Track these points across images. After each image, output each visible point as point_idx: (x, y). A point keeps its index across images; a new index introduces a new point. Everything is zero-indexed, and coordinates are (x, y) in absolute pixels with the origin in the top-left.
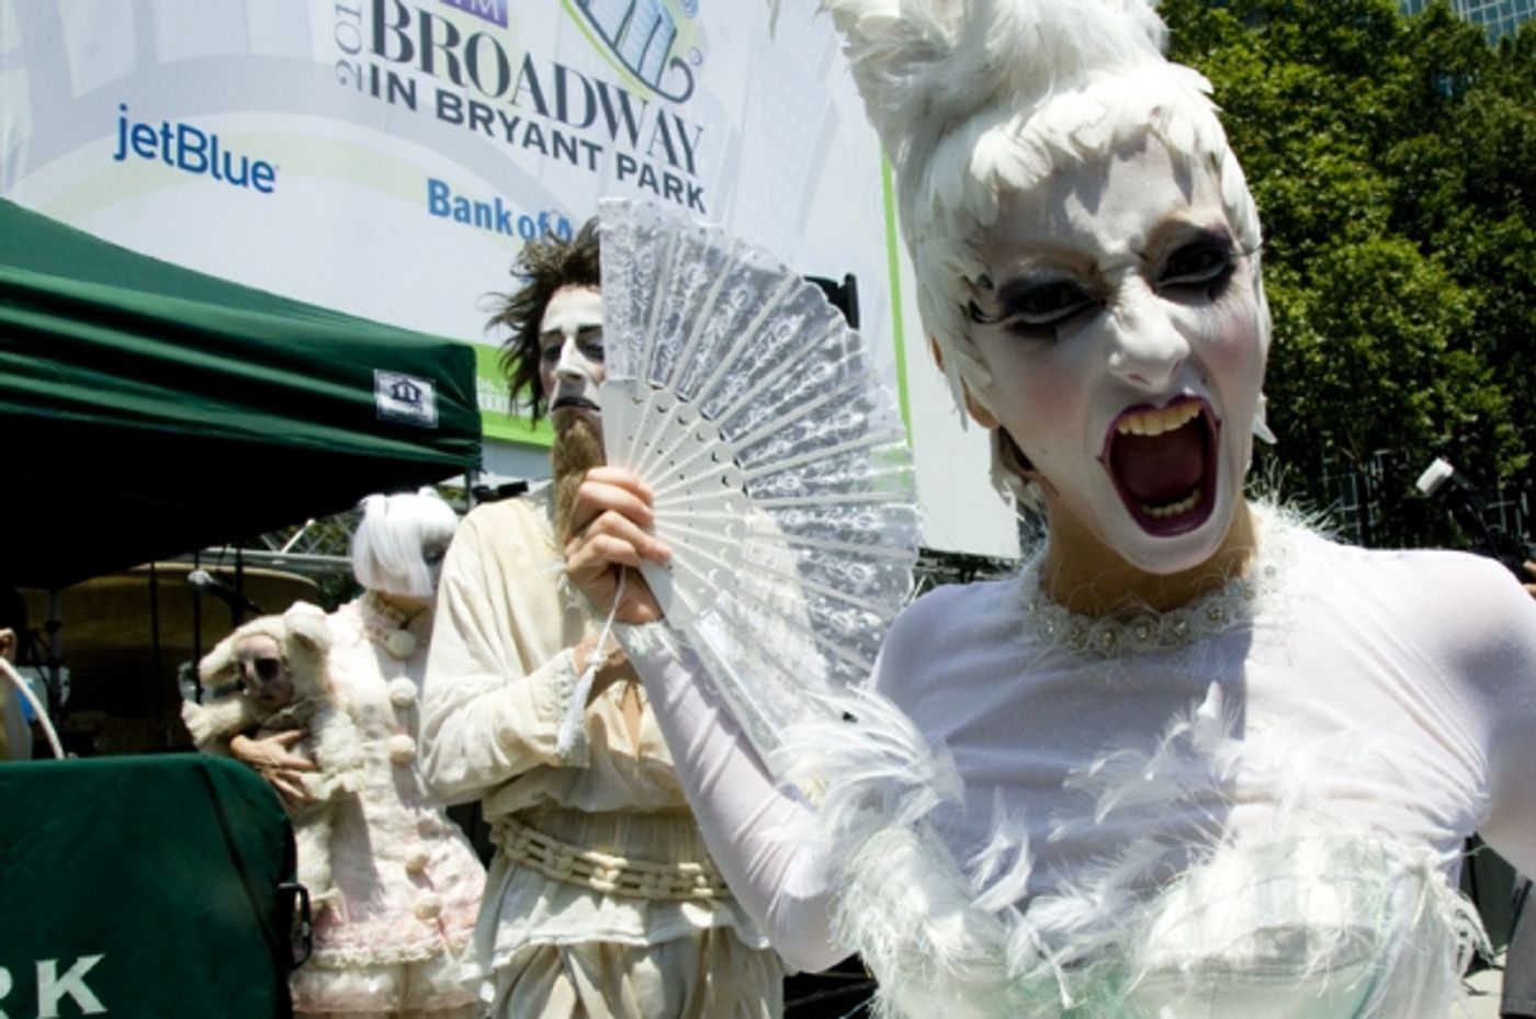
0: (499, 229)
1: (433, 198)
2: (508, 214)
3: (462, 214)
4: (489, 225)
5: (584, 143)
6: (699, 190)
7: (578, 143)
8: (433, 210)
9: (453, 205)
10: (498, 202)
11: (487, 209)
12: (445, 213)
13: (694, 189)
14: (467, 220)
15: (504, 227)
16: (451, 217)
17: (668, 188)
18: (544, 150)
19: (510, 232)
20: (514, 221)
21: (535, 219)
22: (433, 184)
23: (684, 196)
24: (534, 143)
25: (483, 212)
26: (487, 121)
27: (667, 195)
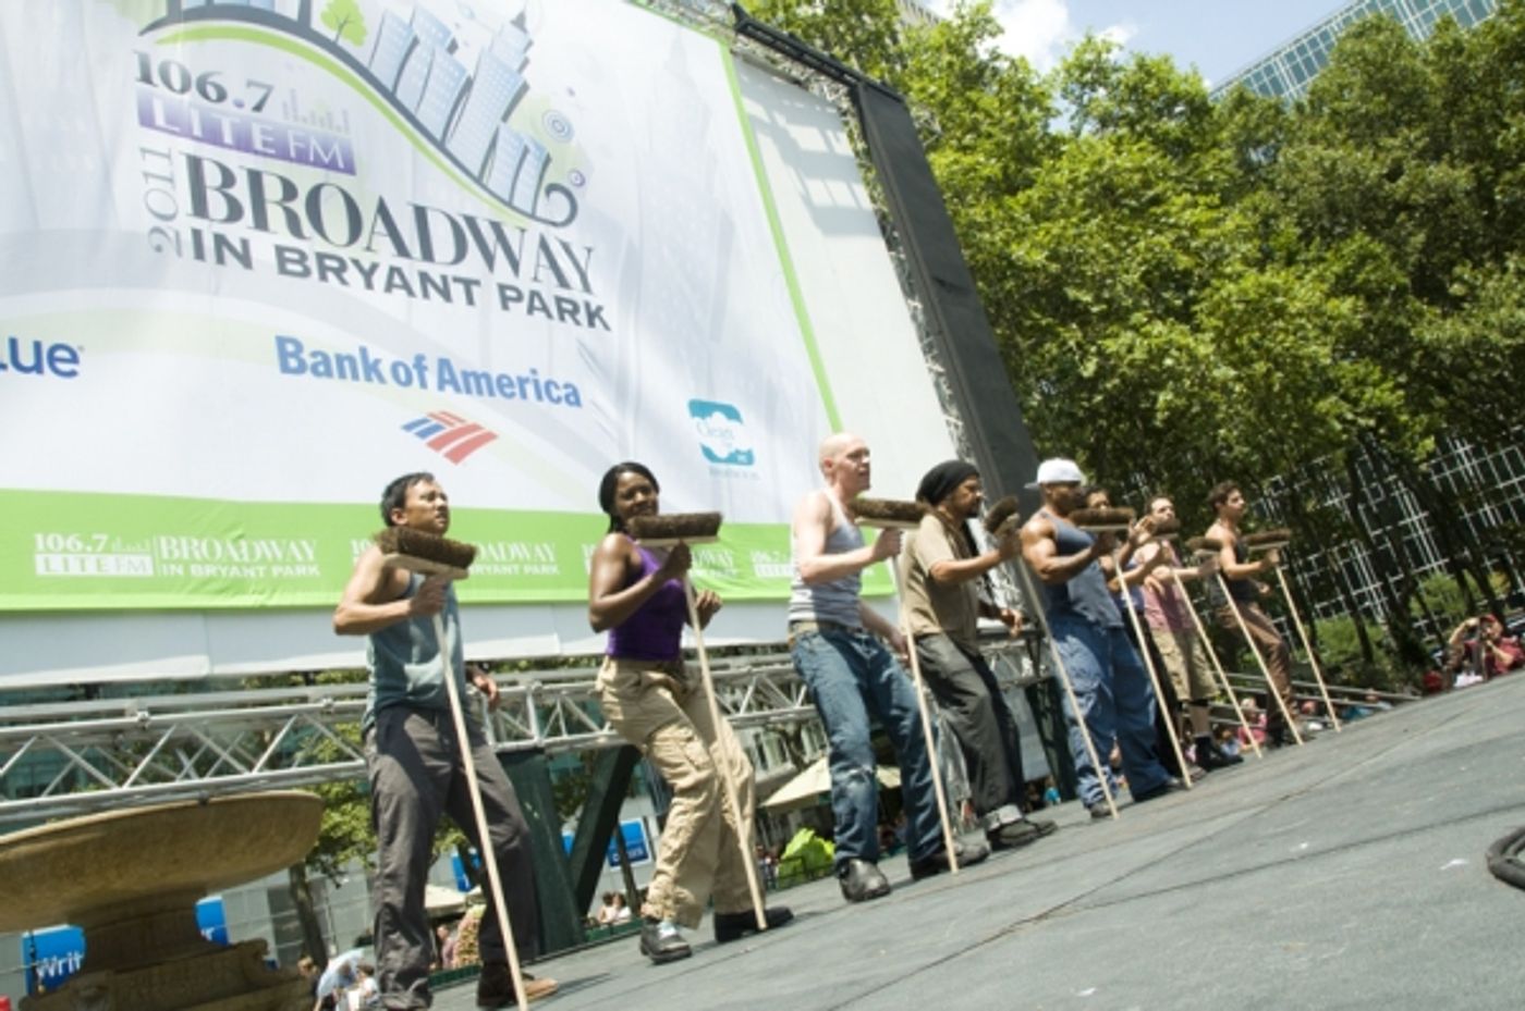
0: (369, 379)
1: (283, 356)
2: (377, 362)
3: (321, 369)
4: (355, 376)
5: (456, 280)
6: (600, 309)
7: (450, 280)
8: (285, 369)
9: (310, 361)
10: (363, 351)
11: (351, 359)
12: (301, 369)
13: (593, 308)
14: (328, 373)
15: (373, 376)
16: (308, 374)
17: (561, 312)
18: (411, 293)
19: (382, 380)
20: (385, 369)
21: (410, 363)
22: (281, 342)
23: (582, 316)
24: (397, 286)
25: (346, 364)
26: (340, 271)
27: (562, 318)
